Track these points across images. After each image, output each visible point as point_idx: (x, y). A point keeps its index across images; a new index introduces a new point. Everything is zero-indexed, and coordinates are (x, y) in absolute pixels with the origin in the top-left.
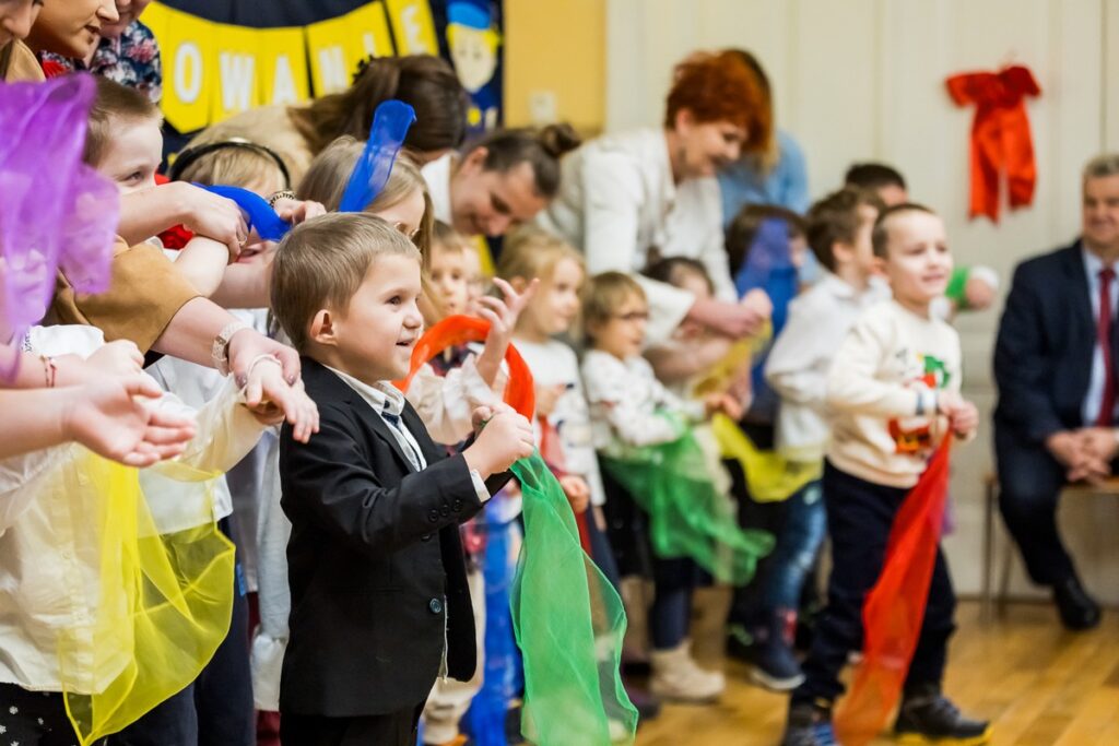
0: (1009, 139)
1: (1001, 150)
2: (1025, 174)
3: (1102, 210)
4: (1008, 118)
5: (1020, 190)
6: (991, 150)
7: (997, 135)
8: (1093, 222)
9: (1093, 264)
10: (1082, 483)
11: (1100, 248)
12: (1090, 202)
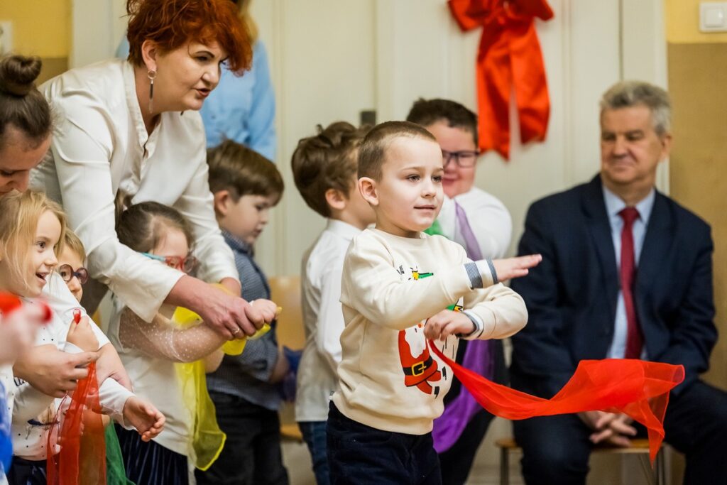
0: (519, 67)
1: (510, 79)
2: (538, 104)
3: (621, 146)
4: (518, 43)
5: (533, 123)
6: (499, 80)
7: (506, 61)
8: (612, 158)
9: (614, 204)
10: (606, 445)
11: (621, 188)
12: (608, 137)
